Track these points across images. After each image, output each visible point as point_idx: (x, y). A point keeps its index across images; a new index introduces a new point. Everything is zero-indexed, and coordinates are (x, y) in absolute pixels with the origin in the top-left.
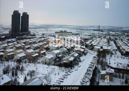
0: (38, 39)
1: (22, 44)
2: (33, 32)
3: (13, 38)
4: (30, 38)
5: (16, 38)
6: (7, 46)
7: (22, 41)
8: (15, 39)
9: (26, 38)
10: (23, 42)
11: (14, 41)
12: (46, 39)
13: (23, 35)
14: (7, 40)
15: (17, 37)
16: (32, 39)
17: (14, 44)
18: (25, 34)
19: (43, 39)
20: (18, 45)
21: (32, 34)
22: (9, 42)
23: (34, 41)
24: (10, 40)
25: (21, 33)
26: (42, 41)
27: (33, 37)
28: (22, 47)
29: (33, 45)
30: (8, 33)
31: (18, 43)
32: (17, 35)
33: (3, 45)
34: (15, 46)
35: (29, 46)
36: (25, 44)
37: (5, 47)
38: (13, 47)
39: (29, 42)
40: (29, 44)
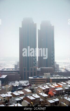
1: (41, 94)
2: (64, 66)
3: (22, 79)
4: (58, 81)
5: (28, 79)
6: (11, 97)
7: (40, 87)
8: (26, 82)
9: (48, 81)
10: (43, 88)
11: (24, 87)
14: (10, 84)
15: (31, 76)
16: (62, 84)
17: (26, 92)
18: (47, 71)
20: (33, 95)
21: (63, 71)
22: (14, 89)
23: (66, 88)
24: (17, 84)
25: (39, 69)
27: (65, 78)
28: (41, 100)
29: (66, 98)
30: (13, 69)
31: (33, 91)
32: (32, 73)
33: (4, 95)
34: (26, 98)
35: (57, 100)
36: (47, 94)
37: (6, 99)
38: (22, 100)
39: (57, 89)
40: (55, 95)
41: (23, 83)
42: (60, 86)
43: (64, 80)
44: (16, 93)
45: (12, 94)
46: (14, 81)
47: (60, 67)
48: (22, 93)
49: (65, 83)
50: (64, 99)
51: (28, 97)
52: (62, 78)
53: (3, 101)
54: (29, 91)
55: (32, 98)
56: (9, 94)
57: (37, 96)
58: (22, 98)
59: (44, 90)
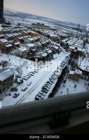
0: (13, 29)
2: (8, 20)
4: (4, 27)
12: (21, 30)
16: (6, 28)
19: (18, 29)
21: (7, 22)
23: (8, 31)
26: (17, 32)
27: (8, 25)
29: (7, 35)
35: (3, 35)
39: (3, 31)
40: (2, 33)
42: (5, 29)
43: (7, 27)
47: (6, 20)
49: (8, 28)
52: (6, 25)
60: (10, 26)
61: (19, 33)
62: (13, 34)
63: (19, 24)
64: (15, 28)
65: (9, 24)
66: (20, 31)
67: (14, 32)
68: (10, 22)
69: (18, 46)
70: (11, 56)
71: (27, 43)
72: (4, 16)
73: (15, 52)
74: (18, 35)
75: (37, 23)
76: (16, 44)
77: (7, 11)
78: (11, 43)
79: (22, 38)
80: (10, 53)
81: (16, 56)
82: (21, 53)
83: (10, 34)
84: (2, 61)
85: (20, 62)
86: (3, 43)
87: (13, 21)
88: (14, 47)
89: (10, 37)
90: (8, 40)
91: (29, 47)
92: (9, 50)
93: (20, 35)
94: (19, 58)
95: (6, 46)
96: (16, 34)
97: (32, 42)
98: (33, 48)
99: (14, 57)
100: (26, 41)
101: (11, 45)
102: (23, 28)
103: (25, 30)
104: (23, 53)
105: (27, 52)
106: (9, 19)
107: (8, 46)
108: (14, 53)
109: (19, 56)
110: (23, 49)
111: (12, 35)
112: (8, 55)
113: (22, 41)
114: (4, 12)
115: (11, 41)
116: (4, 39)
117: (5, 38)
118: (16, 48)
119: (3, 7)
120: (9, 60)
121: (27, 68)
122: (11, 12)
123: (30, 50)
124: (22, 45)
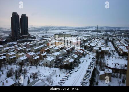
0: (39, 41)
1: (23, 47)
2: (32, 34)
3: (13, 41)
4: (30, 41)
5: (16, 41)
7: (22, 44)
9: (26, 41)
10: (24, 45)
13: (23, 38)
14: (8, 44)
15: (18, 40)
17: (16, 47)
18: (25, 37)
19: (43, 41)
20: (19, 48)
21: (32, 37)
22: (10, 46)
23: (34, 44)
24: (11, 43)
25: (21, 36)
26: (42, 44)
27: (33, 40)
28: (23, 50)
29: (34, 48)
30: (8, 37)
31: (19, 46)
32: (18, 38)
33: (5, 49)
34: (16, 50)
35: (30, 49)
36: (26, 47)
37: (6, 50)
38: (14, 50)
39: (30, 45)
40: (29, 47)
41: (14, 43)
42: (31, 43)
43: (33, 41)
44: (11, 48)
45: (9, 48)
46: (9, 42)
48: (14, 47)
50: (33, 49)
51: (17, 49)
53: (5, 52)
54: (17, 46)
55: (19, 49)
56: (8, 48)
57: (21, 48)
58: (14, 49)
59: (24, 46)
60: (35, 40)
61: (44, 45)
62: (39, 46)
63: (43, 37)
64: (40, 40)
65: (35, 38)
66: (45, 42)
67: (40, 44)
68: (35, 36)
69: (45, 56)
70: (40, 67)
71: (53, 52)
72: (29, 32)
73: (43, 62)
74: (44, 47)
75: (59, 33)
76: (43, 55)
77: (32, 27)
78: (38, 55)
79: (48, 48)
80: (39, 65)
81: (45, 66)
82: (49, 63)
83: (36, 47)
84: (32, 73)
85: (49, 71)
86: (31, 56)
87: (37, 35)
88: (42, 58)
89: (36, 50)
90: (35, 52)
91: (55, 56)
92: (38, 62)
93: (46, 47)
94: (47, 68)
95: (34, 58)
96: (42, 46)
97: (58, 51)
98: (59, 56)
99: (43, 67)
100: (51, 50)
101: (38, 57)
102: (47, 39)
103: (49, 41)
104: (51, 62)
105: (55, 60)
106: (34, 34)
107: (36, 58)
108: (42, 64)
109: (47, 66)
110: (50, 59)
111: (38, 48)
112: (37, 67)
113: (48, 51)
114: (29, 29)
115: (38, 53)
116: (31, 53)
117: (32, 51)
118: (43, 59)
119: (28, 25)
120: (39, 71)
121: (57, 76)
122: (34, 28)
123: (57, 58)
124: (49, 55)
